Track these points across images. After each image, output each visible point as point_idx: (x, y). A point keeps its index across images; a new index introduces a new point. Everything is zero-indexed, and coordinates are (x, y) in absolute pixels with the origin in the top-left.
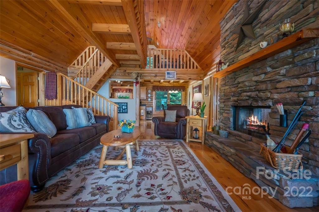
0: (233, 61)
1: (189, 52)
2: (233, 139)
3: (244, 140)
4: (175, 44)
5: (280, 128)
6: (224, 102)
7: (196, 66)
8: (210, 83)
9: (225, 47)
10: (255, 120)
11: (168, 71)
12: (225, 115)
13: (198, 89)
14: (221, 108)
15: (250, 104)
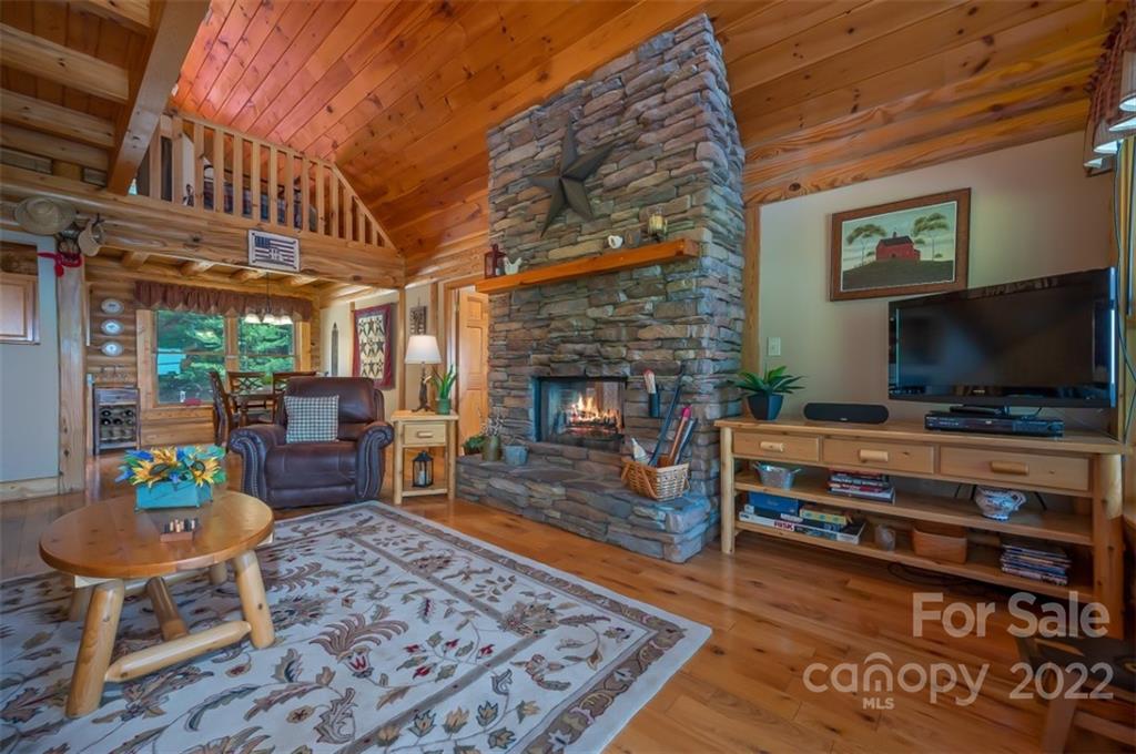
0: (534, 257)
1: (353, 179)
2: (538, 465)
3: (570, 462)
4: (286, 130)
5: (649, 422)
6: (507, 366)
7: (378, 234)
8: (432, 301)
9: (506, 210)
10: (589, 407)
11: (262, 230)
12: (510, 402)
13: (381, 317)
14: (496, 385)
15: (582, 370)
